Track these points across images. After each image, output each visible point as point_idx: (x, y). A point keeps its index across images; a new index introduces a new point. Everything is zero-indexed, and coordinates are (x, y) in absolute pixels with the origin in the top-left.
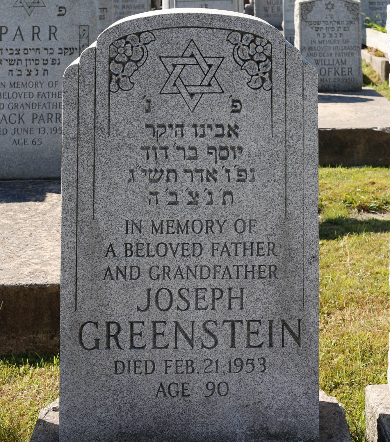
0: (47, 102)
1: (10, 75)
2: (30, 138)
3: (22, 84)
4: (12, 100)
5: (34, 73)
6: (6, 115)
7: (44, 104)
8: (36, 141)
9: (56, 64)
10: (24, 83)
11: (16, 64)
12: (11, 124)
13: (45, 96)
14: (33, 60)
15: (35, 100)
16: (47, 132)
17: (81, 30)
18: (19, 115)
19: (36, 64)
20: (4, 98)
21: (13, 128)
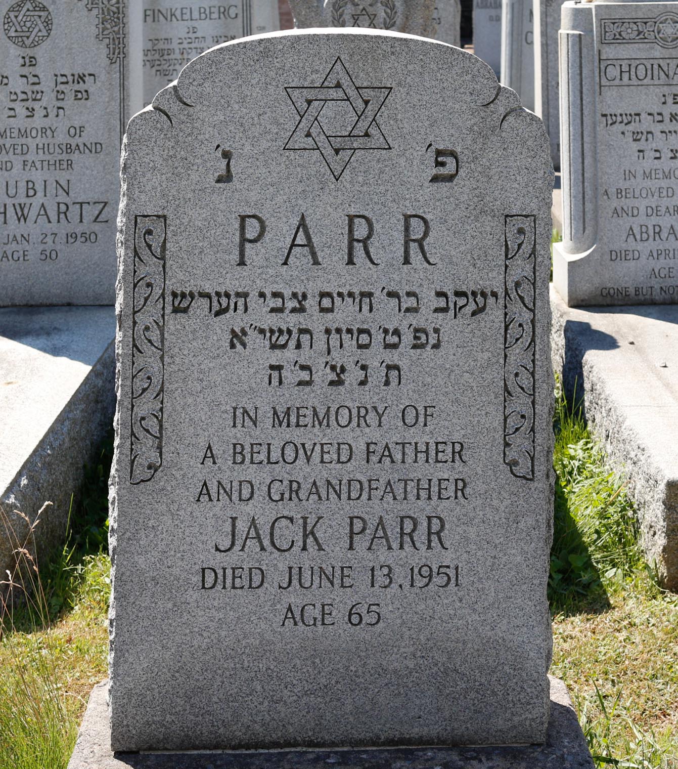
0: (397, 477)
1: (275, 382)
2: (341, 600)
3: (315, 414)
4: (279, 470)
5: (353, 376)
6: (260, 521)
7: (389, 483)
8: (363, 610)
9: (428, 348)
10: (321, 413)
11: (292, 344)
12: (277, 554)
13: (390, 456)
14: (349, 331)
15: (357, 469)
16: (400, 581)
17: (512, 231)
18: (305, 524)
19: (360, 347)
20: (252, 462)
21: (283, 566)
